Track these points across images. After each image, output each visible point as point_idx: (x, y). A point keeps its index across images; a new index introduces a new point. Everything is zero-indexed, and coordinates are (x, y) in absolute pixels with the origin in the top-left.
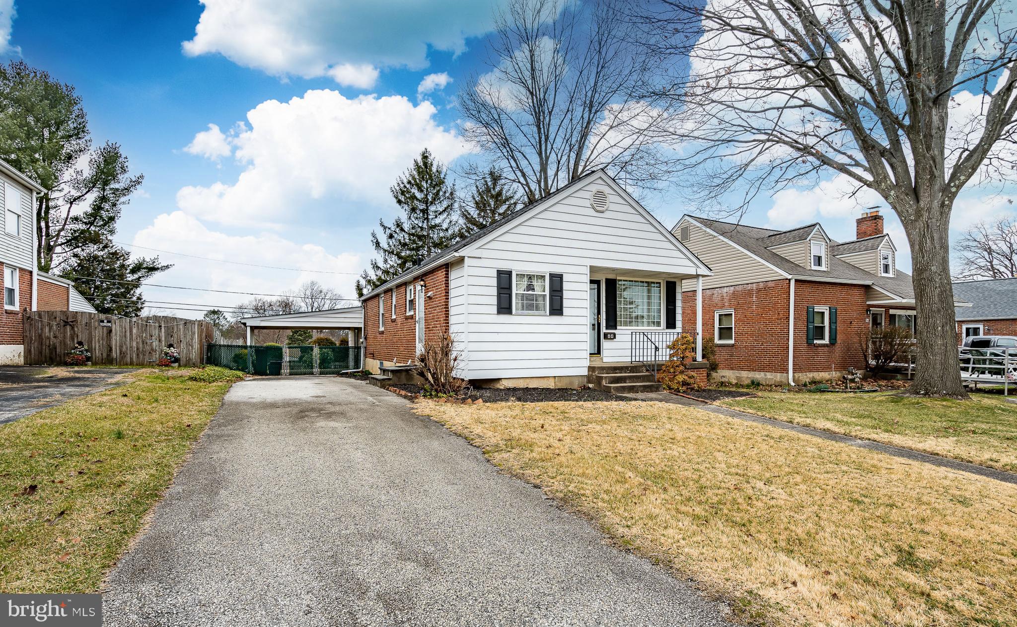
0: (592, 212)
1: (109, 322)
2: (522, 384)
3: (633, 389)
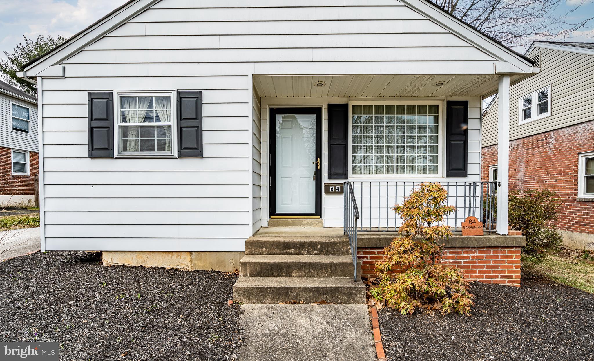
2: (134, 261)
3: (287, 294)
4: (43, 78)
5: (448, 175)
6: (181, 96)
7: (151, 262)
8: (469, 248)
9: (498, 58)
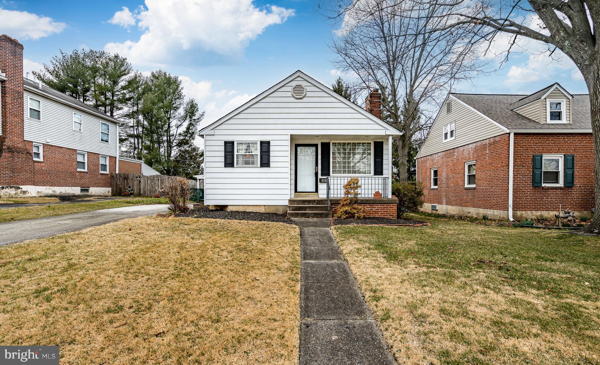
0: (293, 100)
1: (140, 178)
2: (241, 209)
3: (305, 215)
4: (206, 135)
5: (375, 175)
6: (262, 143)
7: (249, 210)
8: (376, 204)
9: (387, 129)
